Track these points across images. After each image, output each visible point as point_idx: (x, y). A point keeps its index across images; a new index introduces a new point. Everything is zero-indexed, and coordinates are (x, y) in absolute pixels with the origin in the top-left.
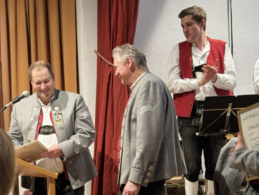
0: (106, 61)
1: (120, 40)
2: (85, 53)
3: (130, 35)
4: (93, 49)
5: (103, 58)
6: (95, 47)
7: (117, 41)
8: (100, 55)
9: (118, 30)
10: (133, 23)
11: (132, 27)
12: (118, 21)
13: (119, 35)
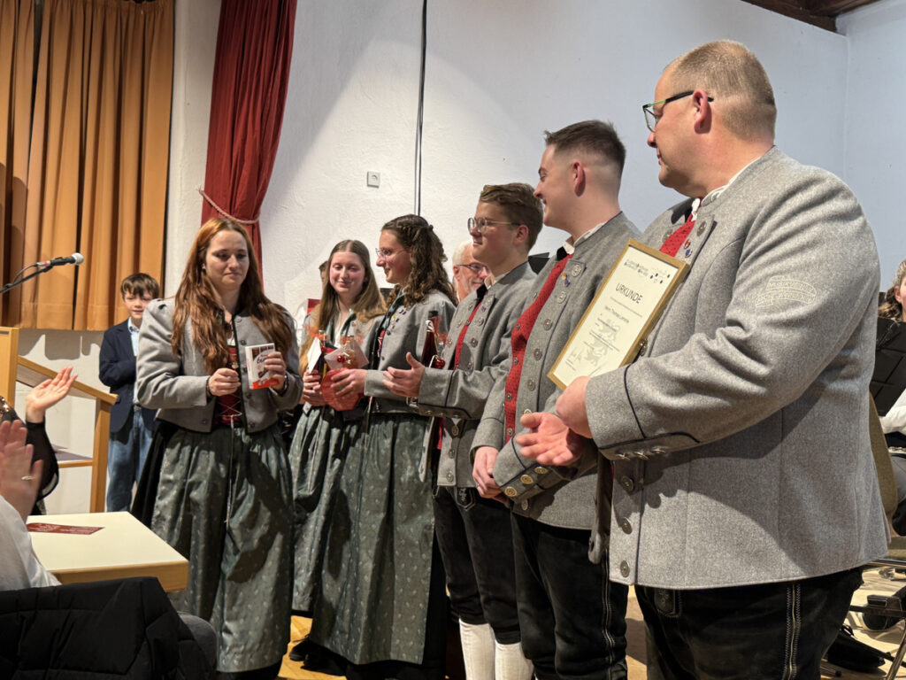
0: (219, 209)
1: (247, 180)
2: (182, 191)
3: (264, 175)
4: (196, 187)
5: (213, 204)
6: (201, 184)
7: (241, 182)
8: (208, 198)
9: (245, 164)
10: (269, 156)
11: (267, 163)
12: (246, 150)
13: (245, 173)
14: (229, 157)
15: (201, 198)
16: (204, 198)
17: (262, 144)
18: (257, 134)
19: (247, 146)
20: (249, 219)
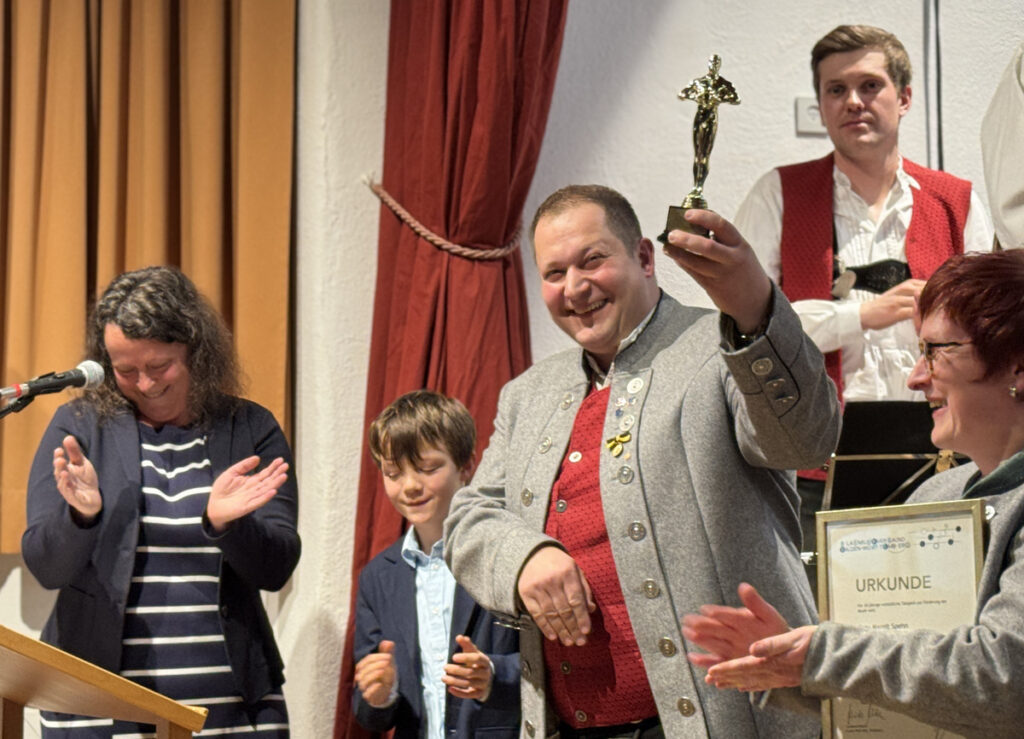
0: (421, 228)
1: (485, 147)
2: (329, 189)
3: (528, 130)
4: (364, 177)
5: (405, 215)
6: (373, 167)
7: (471, 152)
8: (392, 202)
9: (479, 107)
10: (538, 81)
11: (535, 99)
12: (481, 68)
13: (480, 130)
14: (440, 93)
15: (376, 204)
16: (383, 203)
17: (519, 52)
18: (508, 29)
19: (482, 60)
20: (494, 245)
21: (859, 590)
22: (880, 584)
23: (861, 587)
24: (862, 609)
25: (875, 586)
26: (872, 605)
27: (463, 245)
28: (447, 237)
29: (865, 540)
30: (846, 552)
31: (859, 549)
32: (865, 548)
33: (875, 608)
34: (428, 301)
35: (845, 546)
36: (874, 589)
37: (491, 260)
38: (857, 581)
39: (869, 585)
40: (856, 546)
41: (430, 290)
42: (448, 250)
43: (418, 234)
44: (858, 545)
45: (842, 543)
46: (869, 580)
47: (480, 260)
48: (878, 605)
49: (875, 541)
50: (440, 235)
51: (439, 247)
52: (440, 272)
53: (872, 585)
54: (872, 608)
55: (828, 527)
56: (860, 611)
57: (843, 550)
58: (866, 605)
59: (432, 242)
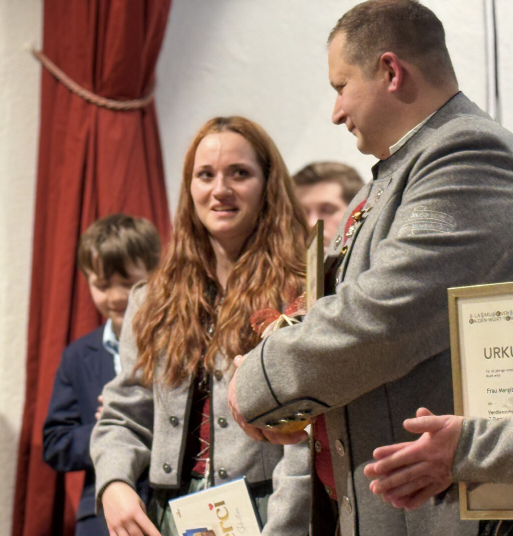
0: (71, 85)
4: (26, 45)
5: (61, 75)
6: (37, 38)
8: (50, 65)
16: (43, 66)
21: (487, 358)
22: (504, 352)
23: (488, 355)
24: (490, 374)
25: (500, 354)
26: (497, 371)
27: (109, 97)
28: (95, 90)
29: (491, 312)
30: (474, 324)
31: (486, 320)
32: (490, 320)
33: (501, 373)
34: (81, 145)
35: (474, 318)
36: (499, 357)
37: (131, 110)
38: (485, 349)
39: (495, 353)
40: (483, 317)
41: (82, 136)
42: (95, 104)
43: (71, 91)
44: (485, 318)
45: (471, 316)
46: (495, 349)
47: (123, 111)
48: (503, 371)
49: (499, 313)
50: (89, 90)
51: (88, 102)
52: (90, 122)
53: (498, 353)
54: (498, 373)
55: (460, 302)
56: (487, 376)
57: (472, 321)
58: (493, 372)
59: (82, 97)
